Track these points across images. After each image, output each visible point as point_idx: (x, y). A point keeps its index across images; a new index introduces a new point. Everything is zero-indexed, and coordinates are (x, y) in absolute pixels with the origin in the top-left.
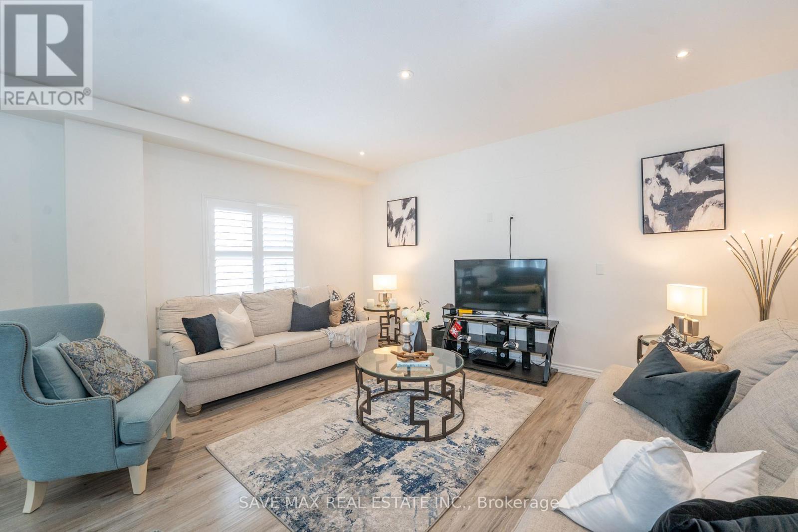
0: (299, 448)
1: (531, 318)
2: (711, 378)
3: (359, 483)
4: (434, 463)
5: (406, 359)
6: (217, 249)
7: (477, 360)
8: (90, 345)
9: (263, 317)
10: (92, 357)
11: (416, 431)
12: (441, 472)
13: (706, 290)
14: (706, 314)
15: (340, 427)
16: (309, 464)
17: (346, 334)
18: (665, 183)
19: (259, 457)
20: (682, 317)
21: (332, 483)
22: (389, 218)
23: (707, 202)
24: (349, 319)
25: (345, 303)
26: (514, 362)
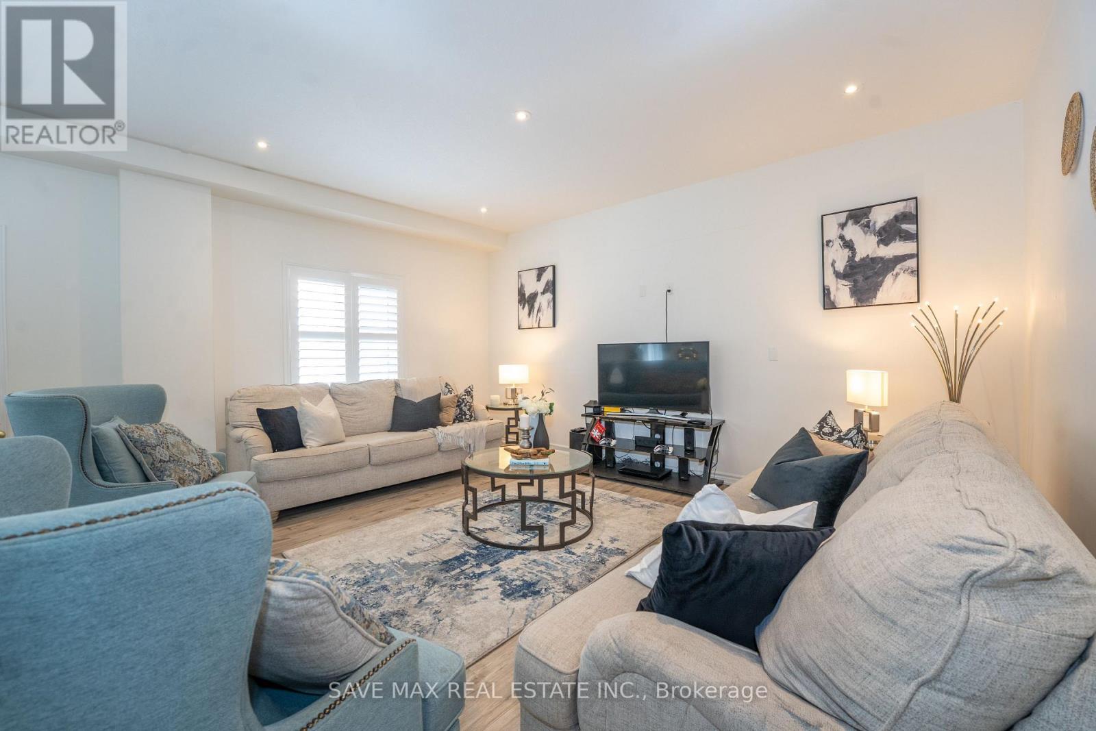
0: (390, 555)
1: (692, 416)
2: (838, 460)
3: (453, 587)
4: (544, 571)
5: (521, 456)
6: (301, 329)
7: (625, 469)
8: (151, 429)
9: (357, 413)
10: (154, 442)
11: (530, 540)
12: (550, 579)
13: (886, 375)
14: (886, 404)
15: (441, 536)
16: (399, 570)
17: (459, 435)
18: (849, 245)
19: (342, 563)
20: (861, 410)
21: (423, 587)
22: (521, 292)
23: (897, 269)
24: (466, 418)
25: (460, 398)
26: (670, 472)
